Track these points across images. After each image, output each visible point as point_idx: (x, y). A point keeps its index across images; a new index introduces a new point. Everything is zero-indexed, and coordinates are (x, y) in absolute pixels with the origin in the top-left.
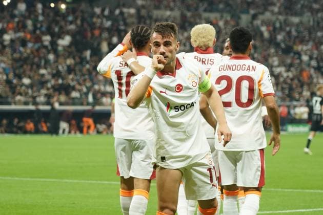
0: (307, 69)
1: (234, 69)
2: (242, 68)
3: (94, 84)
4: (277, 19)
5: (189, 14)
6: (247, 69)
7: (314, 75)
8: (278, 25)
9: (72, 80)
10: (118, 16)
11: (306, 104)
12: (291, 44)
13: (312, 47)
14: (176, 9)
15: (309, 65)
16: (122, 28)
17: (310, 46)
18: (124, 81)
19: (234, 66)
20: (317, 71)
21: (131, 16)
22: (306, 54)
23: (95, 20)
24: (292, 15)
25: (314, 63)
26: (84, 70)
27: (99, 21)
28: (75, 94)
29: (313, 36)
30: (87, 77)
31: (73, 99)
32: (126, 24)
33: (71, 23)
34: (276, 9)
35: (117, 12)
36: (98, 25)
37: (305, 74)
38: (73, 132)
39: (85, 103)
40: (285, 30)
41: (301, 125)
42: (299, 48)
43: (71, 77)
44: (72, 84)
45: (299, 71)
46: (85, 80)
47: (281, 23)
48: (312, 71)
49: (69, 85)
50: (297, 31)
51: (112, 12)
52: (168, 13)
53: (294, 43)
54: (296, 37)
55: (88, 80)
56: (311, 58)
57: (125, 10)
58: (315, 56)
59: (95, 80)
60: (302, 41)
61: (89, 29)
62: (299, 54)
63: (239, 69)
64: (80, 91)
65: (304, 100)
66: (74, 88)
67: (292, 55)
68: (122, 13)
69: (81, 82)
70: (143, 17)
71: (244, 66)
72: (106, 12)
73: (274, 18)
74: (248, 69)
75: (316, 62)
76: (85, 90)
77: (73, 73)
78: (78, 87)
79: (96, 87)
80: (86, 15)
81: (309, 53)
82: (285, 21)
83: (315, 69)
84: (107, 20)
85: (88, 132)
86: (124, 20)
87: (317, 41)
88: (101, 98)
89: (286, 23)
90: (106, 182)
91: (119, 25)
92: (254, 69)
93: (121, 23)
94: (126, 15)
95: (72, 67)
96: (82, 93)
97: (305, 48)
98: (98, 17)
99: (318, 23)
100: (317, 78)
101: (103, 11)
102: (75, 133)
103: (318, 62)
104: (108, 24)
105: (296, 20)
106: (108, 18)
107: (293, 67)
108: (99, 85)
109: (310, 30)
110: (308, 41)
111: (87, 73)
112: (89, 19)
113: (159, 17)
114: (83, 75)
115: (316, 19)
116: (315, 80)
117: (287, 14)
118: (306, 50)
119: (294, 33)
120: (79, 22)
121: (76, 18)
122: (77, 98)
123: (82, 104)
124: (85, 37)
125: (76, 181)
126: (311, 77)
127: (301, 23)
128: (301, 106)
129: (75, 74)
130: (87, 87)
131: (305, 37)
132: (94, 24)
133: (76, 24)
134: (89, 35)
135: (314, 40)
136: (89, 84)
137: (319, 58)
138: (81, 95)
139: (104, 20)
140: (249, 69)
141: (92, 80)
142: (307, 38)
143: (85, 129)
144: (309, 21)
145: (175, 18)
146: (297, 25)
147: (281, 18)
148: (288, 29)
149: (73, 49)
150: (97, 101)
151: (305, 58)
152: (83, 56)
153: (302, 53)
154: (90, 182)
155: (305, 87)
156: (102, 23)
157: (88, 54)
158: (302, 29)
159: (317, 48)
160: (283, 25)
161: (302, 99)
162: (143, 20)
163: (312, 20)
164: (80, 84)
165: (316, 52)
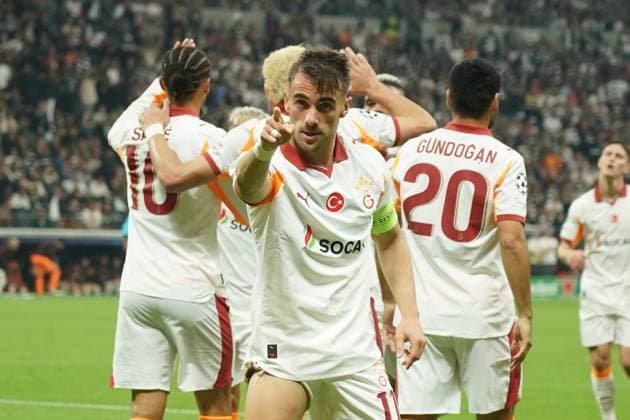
0: (557, 149)
1: (449, 152)
2: (465, 152)
3: (62, 178)
4: (491, 33)
5: (284, 19)
6: (477, 157)
7: (572, 165)
8: (490, 47)
9: (13, 168)
10: (120, 20)
11: (552, 230)
12: (518, 91)
13: (569, 99)
14: (256, 6)
15: (561, 141)
16: (129, 47)
17: (564, 95)
18: (140, 170)
19: (451, 146)
20: (579, 155)
21: (150, 20)
22: (554, 115)
23: (66, 29)
24: (522, 24)
25: (571, 136)
26: (41, 145)
27: (77, 31)
28: (18, 201)
29: (571, 73)
30: (46, 161)
31: (14, 211)
32: (138, 40)
33: (11, 36)
34: (487, 11)
35: (119, 11)
36: (75, 41)
37: (551, 161)
38: (12, 289)
39: (43, 222)
40: (506, 58)
41: (541, 280)
42: (539, 100)
43: (9, 160)
44: (12, 176)
45: (536, 154)
46: (42, 169)
47: (497, 43)
48: (567, 154)
49: (6, 180)
50: (533, 61)
51: (106, 11)
52: (237, 15)
53: (528, 89)
54: (532, 77)
55: (49, 169)
56: (566, 123)
57: (137, 8)
58: (575, 119)
59: (66, 170)
60: (546, 85)
61: (52, 50)
62: (537, 115)
63: (459, 153)
64: (29, 193)
65: (547, 221)
66: (16, 188)
67: (521, 115)
68: (129, 15)
69: (33, 172)
70: (179, 24)
71: (471, 149)
72: (94, 13)
73: (482, 30)
74: (480, 157)
75: (576, 134)
76: (41, 191)
77: (14, 152)
78: (25, 184)
79: (69, 186)
80: (46, 19)
81: (561, 112)
82: (507, 37)
83: (575, 149)
84: (95, 31)
85: (46, 290)
86: (135, 30)
87: (579, 83)
88: (77, 211)
89: (509, 42)
90: (89, 406)
91: (122, 41)
92: (492, 157)
93: (128, 37)
94: (139, 20)
95: (12, 137)
96: (35, 197)
97: (552, 101)
98: (75, 23)
99: (583, 43)
100: (580, 170)
101: (86, 8)
102: (18, 291)
103: (581, 134)
104: (97, 39)
105: (531, 35)
106: (98, 25)
107: (525, 144)
108: (76, 180)
109: (565, 60)
110: (559, 86)
111: (48, 152)
112: (53, 28)
113: (217, 25)
114: (39, 157)
115: (578, 33)
116: (574, 176)
117: (511, 22)
118: (556, 106)
119: (527, 65)
120: (29, 34)
121: (23, 26)
122: (22, 210)
123: (35, 224)
124: (45, 69)
125: (17, 402)
126: (564, 169)
127: (544, 43)
128: (542, 235)
129: (21, 155)
130: (46, 186)
131: (553, 76)
132: (65, 37)
133: (24, 40)
134: (53, 65)
135: (573, 84)
136: (50, 178)
137: (585, 124)
138: (32, 204)
139: (89, 31)
140: (482, 158)
141: (57, 168)
142: (557, 79)
143: (40, 283)
144: (563, 39)
145: (251, 27)
146: (536, 48)
147: (499, 30)
148: (513, 56)
149: (16, 95)
150: (69, 218)
151: (552, 124)
152: (39, 112)
153: (546, 113)
154: (49, 404)
155: (552, 192)
156: (83, 36)
157: (50, 107)
158: (546, 57)
159: (581, 102)
160: (503, 47)
161: (543, 218)
162: (177, 31)
163: (568, 35)
164: (29, 177)
165: (577, 110)
